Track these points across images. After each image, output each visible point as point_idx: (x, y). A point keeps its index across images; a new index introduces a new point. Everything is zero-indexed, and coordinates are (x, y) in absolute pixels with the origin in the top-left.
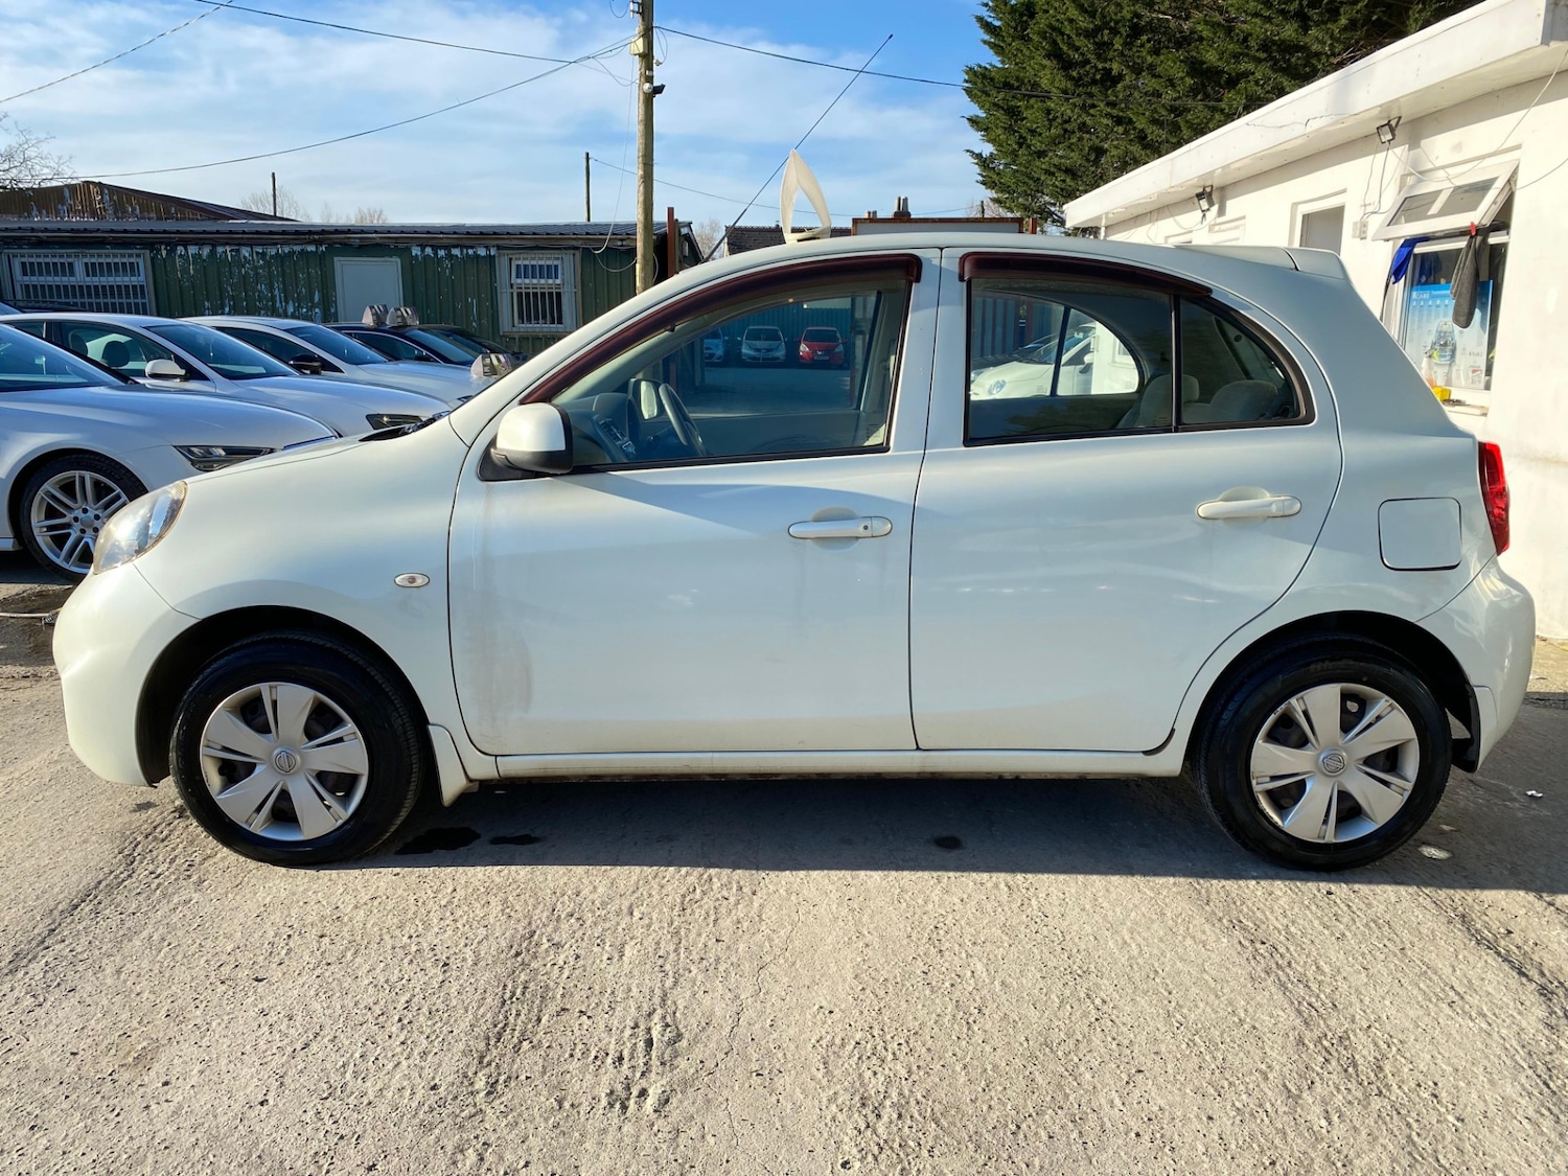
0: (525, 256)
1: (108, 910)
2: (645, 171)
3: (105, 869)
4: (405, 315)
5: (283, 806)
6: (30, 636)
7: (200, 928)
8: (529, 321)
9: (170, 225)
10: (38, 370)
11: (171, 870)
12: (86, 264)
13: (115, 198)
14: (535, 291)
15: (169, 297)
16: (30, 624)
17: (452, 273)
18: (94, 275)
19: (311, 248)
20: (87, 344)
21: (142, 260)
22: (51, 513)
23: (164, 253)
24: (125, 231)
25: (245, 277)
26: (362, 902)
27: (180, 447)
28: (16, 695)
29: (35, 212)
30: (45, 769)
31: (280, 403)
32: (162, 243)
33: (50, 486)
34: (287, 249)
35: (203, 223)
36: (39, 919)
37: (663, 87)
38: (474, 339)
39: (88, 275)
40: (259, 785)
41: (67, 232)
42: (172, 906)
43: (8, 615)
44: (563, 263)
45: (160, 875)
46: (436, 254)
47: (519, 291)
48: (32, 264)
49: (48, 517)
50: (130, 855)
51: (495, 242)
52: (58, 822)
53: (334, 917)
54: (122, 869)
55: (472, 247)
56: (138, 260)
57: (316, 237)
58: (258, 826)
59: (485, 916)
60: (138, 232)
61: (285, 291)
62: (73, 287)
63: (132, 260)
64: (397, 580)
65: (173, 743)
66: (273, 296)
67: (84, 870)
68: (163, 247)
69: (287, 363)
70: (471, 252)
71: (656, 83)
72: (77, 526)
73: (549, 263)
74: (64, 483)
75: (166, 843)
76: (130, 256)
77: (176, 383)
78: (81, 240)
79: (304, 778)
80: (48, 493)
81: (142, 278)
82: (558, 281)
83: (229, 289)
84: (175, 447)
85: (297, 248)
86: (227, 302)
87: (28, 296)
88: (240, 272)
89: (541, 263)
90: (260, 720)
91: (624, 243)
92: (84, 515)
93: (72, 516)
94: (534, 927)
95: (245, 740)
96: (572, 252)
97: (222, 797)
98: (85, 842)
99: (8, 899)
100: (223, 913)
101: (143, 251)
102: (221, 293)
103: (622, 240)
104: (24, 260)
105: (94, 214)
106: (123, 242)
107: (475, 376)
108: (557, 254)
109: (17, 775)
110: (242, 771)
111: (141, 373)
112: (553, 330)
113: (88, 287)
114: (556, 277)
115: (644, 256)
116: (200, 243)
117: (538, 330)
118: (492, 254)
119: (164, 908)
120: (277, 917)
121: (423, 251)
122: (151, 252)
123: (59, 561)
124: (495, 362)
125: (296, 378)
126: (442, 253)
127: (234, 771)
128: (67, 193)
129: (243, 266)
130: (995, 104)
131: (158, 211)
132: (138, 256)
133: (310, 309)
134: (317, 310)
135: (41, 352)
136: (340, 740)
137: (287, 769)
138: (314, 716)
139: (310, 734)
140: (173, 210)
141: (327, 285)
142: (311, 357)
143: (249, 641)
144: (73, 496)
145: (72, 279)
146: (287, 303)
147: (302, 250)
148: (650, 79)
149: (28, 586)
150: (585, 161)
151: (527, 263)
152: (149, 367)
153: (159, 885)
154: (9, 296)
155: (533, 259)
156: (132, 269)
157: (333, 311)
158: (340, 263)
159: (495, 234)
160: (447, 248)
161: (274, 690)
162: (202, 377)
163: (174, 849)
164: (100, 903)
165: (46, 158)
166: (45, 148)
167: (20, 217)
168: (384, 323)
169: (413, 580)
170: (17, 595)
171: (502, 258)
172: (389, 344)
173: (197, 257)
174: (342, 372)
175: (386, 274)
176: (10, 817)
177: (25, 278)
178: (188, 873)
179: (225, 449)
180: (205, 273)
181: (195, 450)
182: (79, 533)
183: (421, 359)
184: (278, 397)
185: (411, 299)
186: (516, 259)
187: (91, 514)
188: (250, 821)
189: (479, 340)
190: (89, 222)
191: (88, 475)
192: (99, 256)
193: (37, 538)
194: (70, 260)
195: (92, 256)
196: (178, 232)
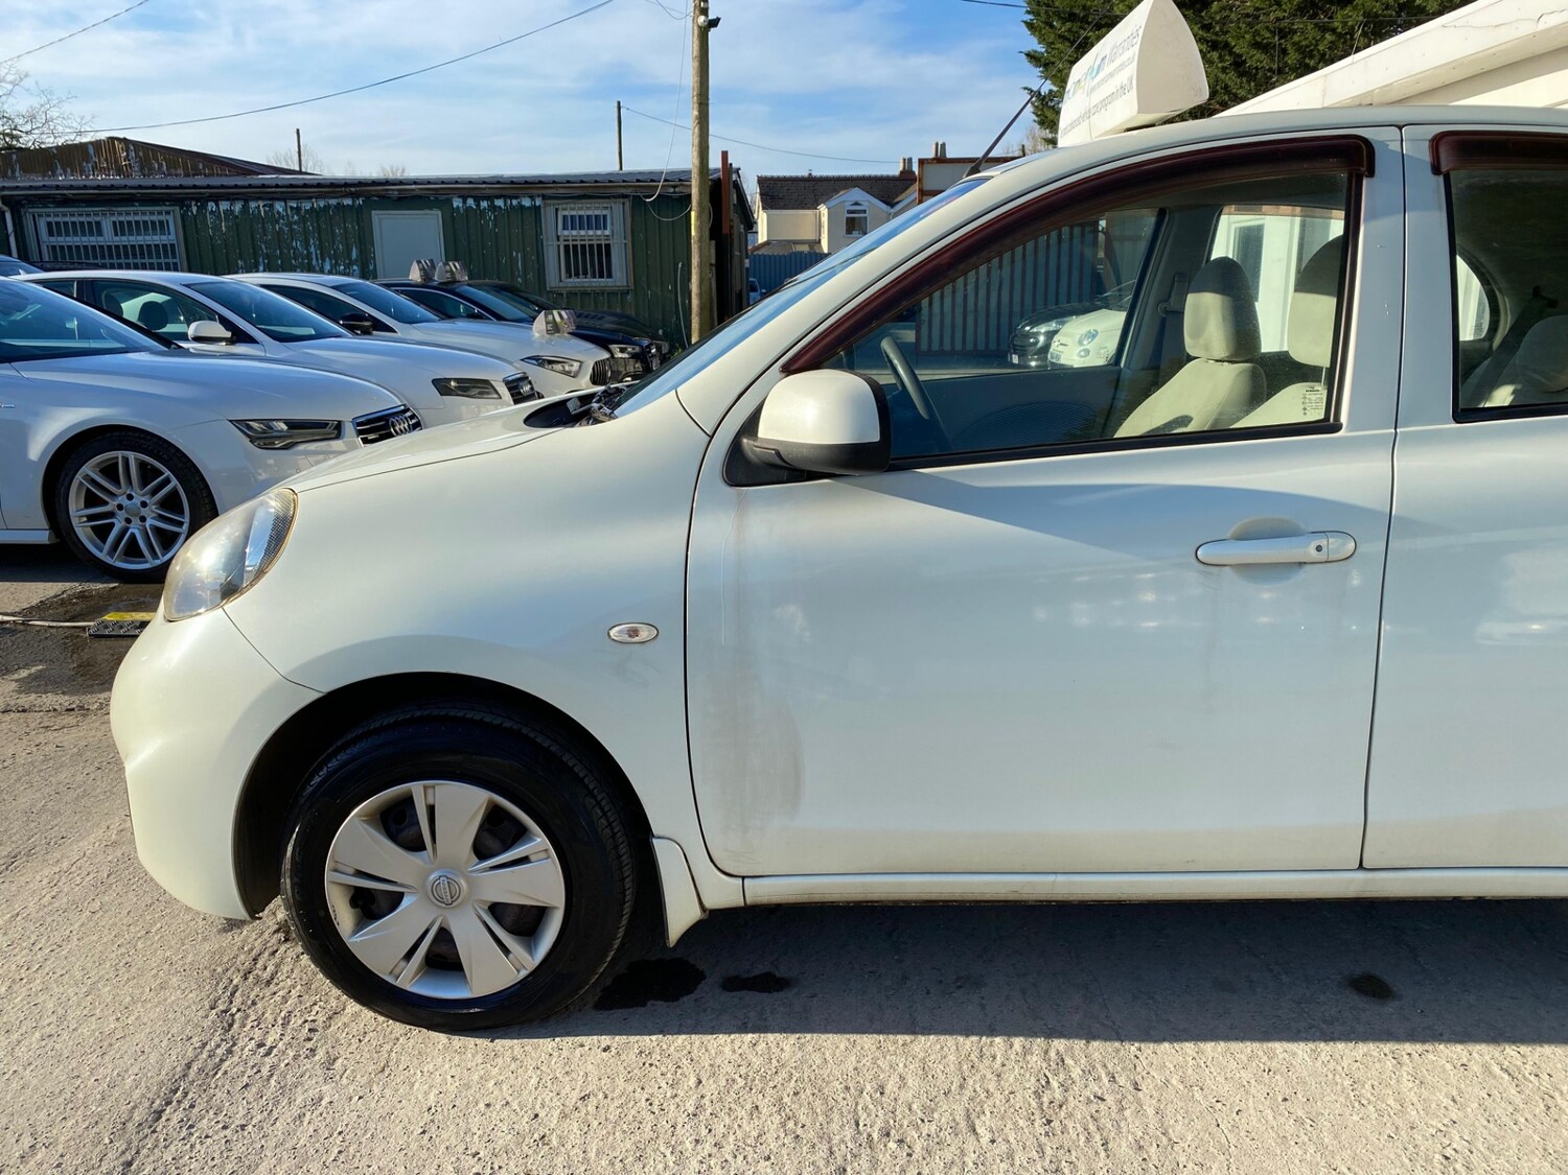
0: (573, 206)
1: (205, 1121)
2: (700, 111)
3: (194, 1040)
4: (454, 269)
5: (443, 949)
6: (73, 653)
7: (342, 1158)
8: (577, 275)
9: (199, 180)
10: (69, 335)
11: (287, 1039)
12: (114, 223)
13: (141, 154)
14: (583, 243)
15: (200, 255)
16: (72, 636)
17: (495, 226)
18: (123, 234)
19: (348, 202)
20: (122, 305)
21: (172, 217)
22: (91, 500)
23: (194, 209)
24: (154, 187)
25: (279, 233)
26: (570, 1103)
27: (237, 421)
28: (59, 737)
29: (59, 171)
30: (101, 857)
31: (336, 367)
32: (192, 199)
33: (89, 469)
34: (322, 204)
35: (232, 178)
36: (107, 1141)
37: (718, 20)
38: (522, 294)
39: (116, 235)
40: (410, 921)
41: (94, 188)
42: (296, 1112)
43: (46, 624)
44: (612, 213)
45: (272, 1048)
46: (478, 205)
47: (566, 243)
48: (58, 223)
49: (88, 505)
50: (225, 1011)
51: (541, 192)
52: (123, 950)
53: (536, 1136)
54: (217, 1039)
55: (516, 198)
56: (168, 217)
57: (353, 189)
58: (408, 979)
59: (760, 1135)
60: (167, 187)
61: (321, 247)
62: (101, 247)
63: (162, 218)
64: (612, 632)
65: (287, 864)
66: (309, 253)
67: (165, 1042)
68: (193, 203)
69: (337, 323)
70: (515, 202)
71: (712, 16)
72: (122, 515)
73: (597, 212)
74: (105, 465)
75: (273, 988)
76: (160, 213)
77: (222, 347)
78: (107, 197)
79: (471, 909)
80: (88, 478)
81: (172, 237)
82: (607, 232)
83: (263, 247)
84: (230, 421)
85: (333, 202)
86: (261, 260)
87: (56, 257)
88: (274, 228)
89: (590, 213)
90: (409, 833)
91: (677, 190)
92: (129, 502)
93: (116, 503)
94: (840, 1160)
95: (388, 861)
96: (622, 200)
97: (357, 939)
98: (162, 987)
99: (61, 1100)
100: (371, 1125)
101: (172, 208)
102: (255, 252)
103: (674, 187)
104: (49, 219)
105: (119, 171)
106: (151, 198)
107: (537, 335)
108: (606, 203)
109: (65, 865)
110: (384, 903)
111: (184, 337)
112: (602, 284)
113: (117, 247)
114: (605, 228)
115: (700, 203)
116: (231, 198)
117: (586, 285)
118: (537, 204)
119: (286, 1115)
120: (449, 1135)
121: (464, 202)
122: (181, 208)
123: (103, 556)
124: (558, 319)
125: (351, 340)
126: (484, 204)
127: (372, 904)
128: (91, 151)
129: (277, 222)
130: (1060, 36)
131: (185, 167)
132: (168, 213)
133: (348, 266)
134: (355, 267)
135: (72, 314)
136: (525, 860)
137: (447, 899)
138: (487, 826)
139: (481, 851)
140: (201, 166)
141: (365, 241)
142: (361, 316)
143: (392, 720)
144: (116, 481)
145: (100, 239)
146: (323, 260)
147: (338, 204)
148: (704, 12)
149: (68, 585)
150: (616, 110)
151: (574, 213)
152: (192, 330)
153: (273, 1067)
154: (36, 258)
155: (581, 209)
156: (162, 227)
157: (371, 268)
158: (377, 216)
159: (540, 182)
160: (489, 198)
161: (430, 791)
162: (250, 340)
163: (285, 999)
164: (192, 1106)
165: (69, 118)
166: (67, 108)
167: (44, 176)
168: (432, 280)
169: (634, 632)
170: (56, 596)
171: (548, 208)
172: (439, 301)
173: (229, 212)
174: (395, 331)
175: (427, 226)
176: (58, 940)
177: (51, 239)
178: (309, 1045)
179: (286, 422)
180: (237, 229)
181: (255, 425)
182: (124, 523)
183: (472, 316)
184: (335, 361)
185: (452, 253)
186: (563, 209)
187: (137, 500)
188: (397, 971)
189: (526, 295)
190: (114, 179)
191: (132, 456)
192: (128, 214)
193: (76, 529)
194: (98, 219)
195: (120, 214)
196: (209, 187)
